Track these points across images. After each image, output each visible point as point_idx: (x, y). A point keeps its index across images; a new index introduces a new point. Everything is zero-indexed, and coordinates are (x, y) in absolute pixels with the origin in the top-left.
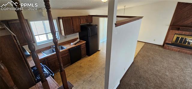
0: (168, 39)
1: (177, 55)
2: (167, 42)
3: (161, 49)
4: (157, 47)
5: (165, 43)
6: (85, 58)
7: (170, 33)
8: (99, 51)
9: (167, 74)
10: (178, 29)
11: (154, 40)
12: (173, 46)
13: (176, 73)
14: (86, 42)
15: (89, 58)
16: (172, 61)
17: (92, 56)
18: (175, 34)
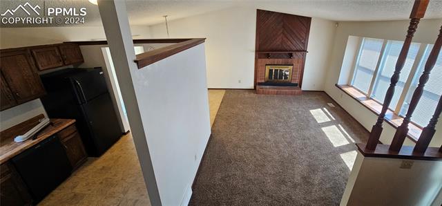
0: (259, 75)
1: (276, 101)
2: (259, 81)
3: (253, 95)
4: (247, 94)
5: (256, 84)
6: (86, 166)
7: (259, 64)
8: (125, 134)
9: (269, 137)
10: (268, 56)
11: (240, 82)
12: (268, 87)
13: (279, 131)
14: (74, 121)
15: (100, 162)
16: (272, 112)
17: (107, 155)
18: (267, 65)
